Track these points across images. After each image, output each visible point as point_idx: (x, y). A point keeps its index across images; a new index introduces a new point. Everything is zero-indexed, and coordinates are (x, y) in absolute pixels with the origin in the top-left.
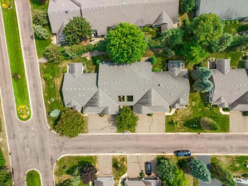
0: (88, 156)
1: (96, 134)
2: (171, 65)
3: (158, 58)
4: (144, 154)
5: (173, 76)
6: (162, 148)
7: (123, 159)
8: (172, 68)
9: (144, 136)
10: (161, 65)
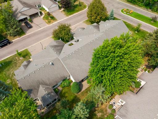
0: (73, 14)
1: (78, 24)
2: (52, 94)
3: (72, 98)
4: (36, 31)
5: (44, 84)
6: (24, 39)
7: (49, 22)
8: (50, 91)
9: (43, 39)
10: (65, 93)
